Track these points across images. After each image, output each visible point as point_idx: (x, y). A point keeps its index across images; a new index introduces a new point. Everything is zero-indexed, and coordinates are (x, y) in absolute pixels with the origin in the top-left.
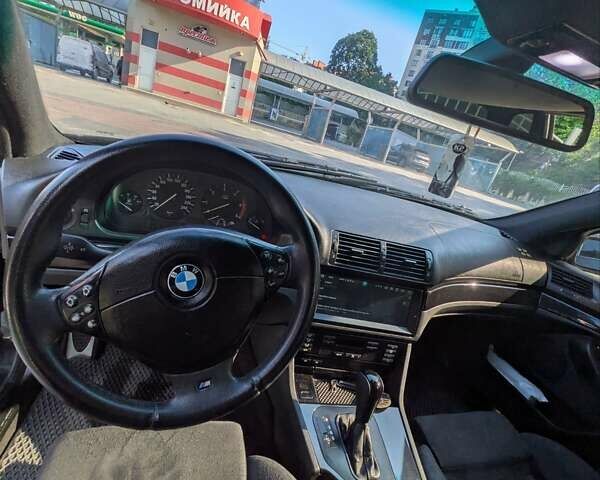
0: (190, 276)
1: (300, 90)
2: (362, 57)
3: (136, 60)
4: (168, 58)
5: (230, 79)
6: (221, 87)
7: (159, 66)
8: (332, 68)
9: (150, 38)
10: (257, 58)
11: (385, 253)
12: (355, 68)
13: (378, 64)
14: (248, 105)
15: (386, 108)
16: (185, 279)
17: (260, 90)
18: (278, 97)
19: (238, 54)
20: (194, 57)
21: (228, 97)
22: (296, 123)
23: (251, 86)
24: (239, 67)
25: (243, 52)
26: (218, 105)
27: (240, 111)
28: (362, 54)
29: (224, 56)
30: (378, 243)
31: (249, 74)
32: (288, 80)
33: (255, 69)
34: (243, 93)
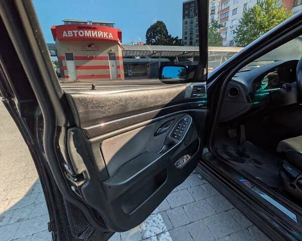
1: (138, 58)
2: (160, 34)
3: (66, 68)
4: (79, 62)
5: (110, 63)
6: (107, 67)
7: (77, 67)
8: (149, 42)
9: (70, 57)
10: (120, 50)
12: (159, 40)
13: (169, 35)
14: (122, 72)
17: (125, 64)
19: (111, 51)
20: (92, 58)
21: (112, 71)
22: (141, 73)
23: (121, 62)
24: (113, 57)
25: (113, 49)
26: (108, 76)
27: (119, 76)
28: (160, 32)
29: (105, 54)
31: (118, 58)
32: (131, 55)
33: (120, 54)
34: (118, 67)
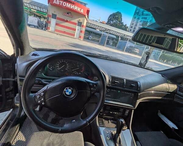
0: (70, 90)
1: (98, 30)
2: (117, 20)
3: (50, 22)
4: (59, 22)
5: (77, 28)
6: (75, 30)
7: (57, 24)
8: (108, 23)
9: (54, 16)
10: (85, 21)
11: (125, 82)
12: (115, 23)
13: (122, 22)
14: (83, 35)
15: (125, 35)
16: (68, 91)
17: (86, 31)
18: (91, 32)
19: (80, 20)
20: (67, 21)
21: (77, 33)
22: (97, 40)
23: (84, 29)
24: (80, 24)
25: (81, 19)
26: (74, 35)
27: (80, 37)
29: (76, 21)
30: (123, 80)
31: (83, 26)
32: (95, 27)
33: (85, 24)
34: (81, 32)
